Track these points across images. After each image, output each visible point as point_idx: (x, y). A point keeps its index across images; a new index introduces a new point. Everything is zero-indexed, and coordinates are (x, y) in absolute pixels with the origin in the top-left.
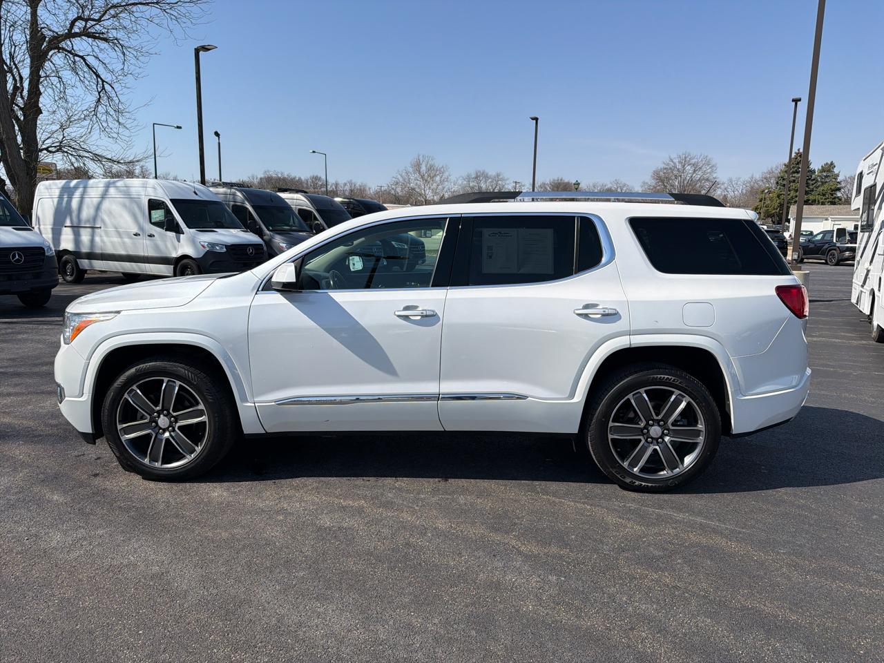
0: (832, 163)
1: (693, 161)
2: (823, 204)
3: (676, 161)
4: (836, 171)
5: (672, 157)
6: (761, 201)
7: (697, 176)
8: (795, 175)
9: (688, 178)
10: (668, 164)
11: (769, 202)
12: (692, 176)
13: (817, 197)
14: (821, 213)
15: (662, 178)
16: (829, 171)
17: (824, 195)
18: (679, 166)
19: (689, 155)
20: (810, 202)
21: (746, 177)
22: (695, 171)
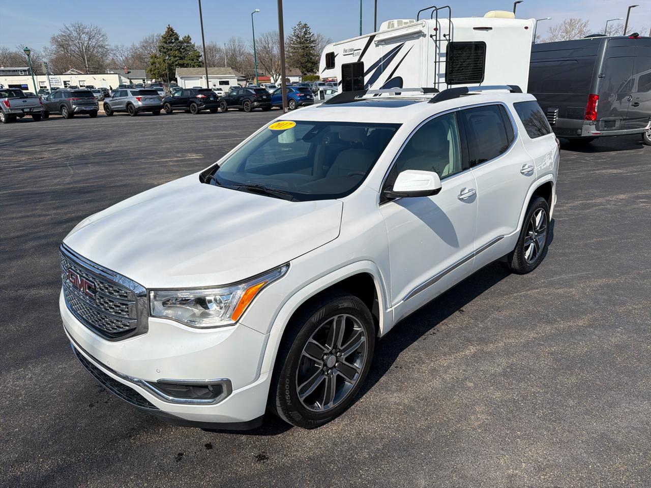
0: (189, 37)
1: (86, 30)
2: (194, 67)
3: (71, 29)
4: (192, 42)
5: (67, 26)
6: (152, 65)
7: (93, 43)
8: (171, 45)
9: (85, 45)
10: (64, 32)
11: (159, 65)
12: (88, 43)
13: (190, 62)
14: (197, 73)
15: (63, 43)
16: (188, 42)
17: (193, 60)
18: (75, 34)
19: (81, 25)
20: (185, 65)
21: (129, 45)
22: (90, 39)
